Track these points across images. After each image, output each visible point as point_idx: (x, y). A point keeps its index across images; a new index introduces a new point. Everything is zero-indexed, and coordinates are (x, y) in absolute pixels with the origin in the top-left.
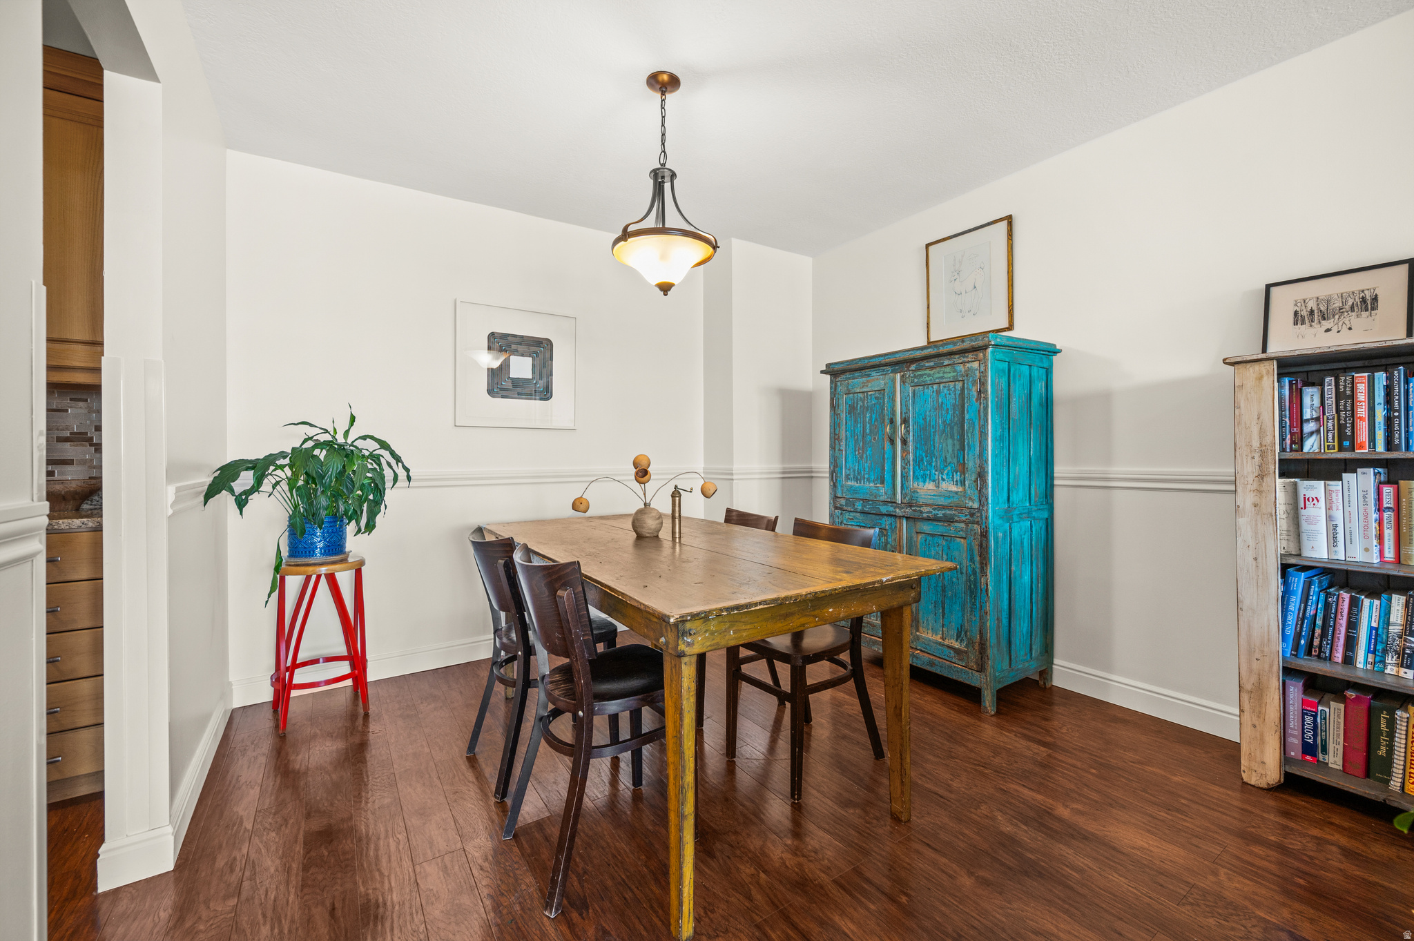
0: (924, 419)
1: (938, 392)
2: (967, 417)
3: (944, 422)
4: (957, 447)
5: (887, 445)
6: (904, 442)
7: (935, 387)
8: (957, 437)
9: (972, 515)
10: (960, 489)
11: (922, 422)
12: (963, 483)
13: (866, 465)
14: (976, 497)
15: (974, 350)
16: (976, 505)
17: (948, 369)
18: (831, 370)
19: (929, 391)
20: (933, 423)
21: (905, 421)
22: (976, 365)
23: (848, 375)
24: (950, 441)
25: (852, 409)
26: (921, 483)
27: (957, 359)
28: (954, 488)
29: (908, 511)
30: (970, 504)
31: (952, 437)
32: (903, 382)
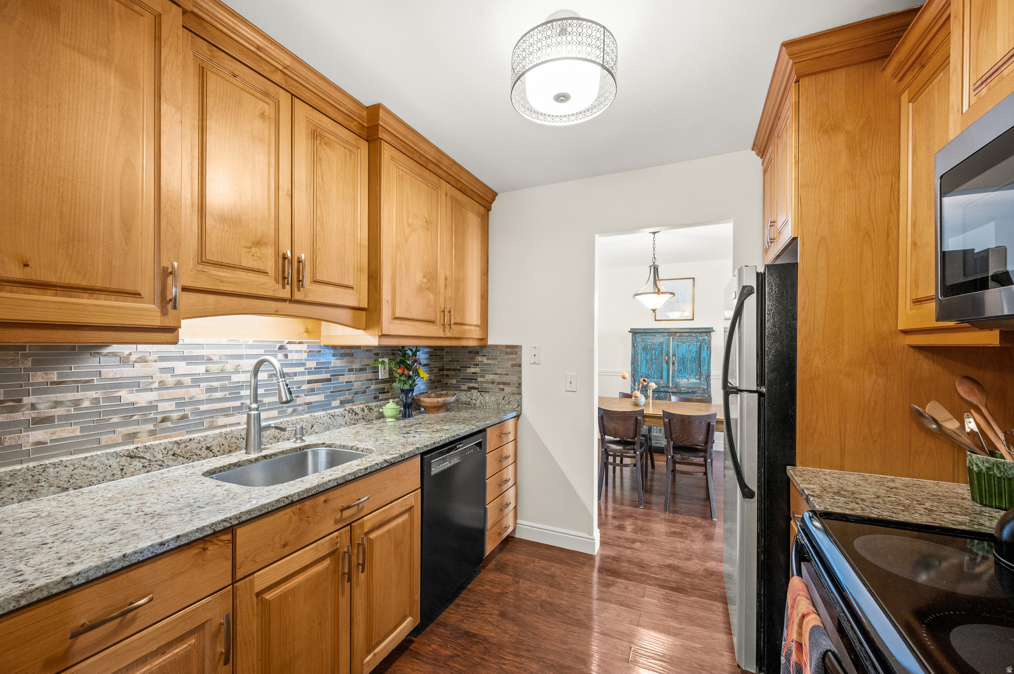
0: (683, 355)
1: (689, 346)
2: (702, 355)
3: (692, 357)
4: (697, 366)
5: (665, 365)
6: (673, 363)
7: (688, 343)
8: (697, 362)
9: (704, 391)
10: (698, 381)
11: (681, 356)
12: (700, 379)
13: (653, 372)
14: (706, 384)
15: (707, 332)
16: (706, 387)
17: (694, 338)
18: (634, 331)
19: (684, 345)
20: (687, 357)
21: (674, 355)
22: (706, 337)
23: (643, 334)
24: (694, 364)
25: (644, 349)
26: (680, 379)
27: (698, 334)
28: (696, 381)
29: (675, 390)
30: (703, 387)
31: (695, 362)
32: (673, 340)
